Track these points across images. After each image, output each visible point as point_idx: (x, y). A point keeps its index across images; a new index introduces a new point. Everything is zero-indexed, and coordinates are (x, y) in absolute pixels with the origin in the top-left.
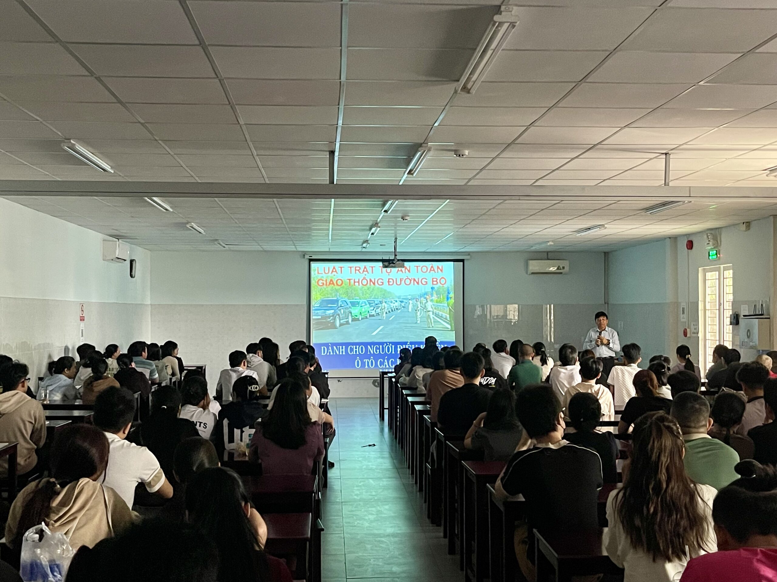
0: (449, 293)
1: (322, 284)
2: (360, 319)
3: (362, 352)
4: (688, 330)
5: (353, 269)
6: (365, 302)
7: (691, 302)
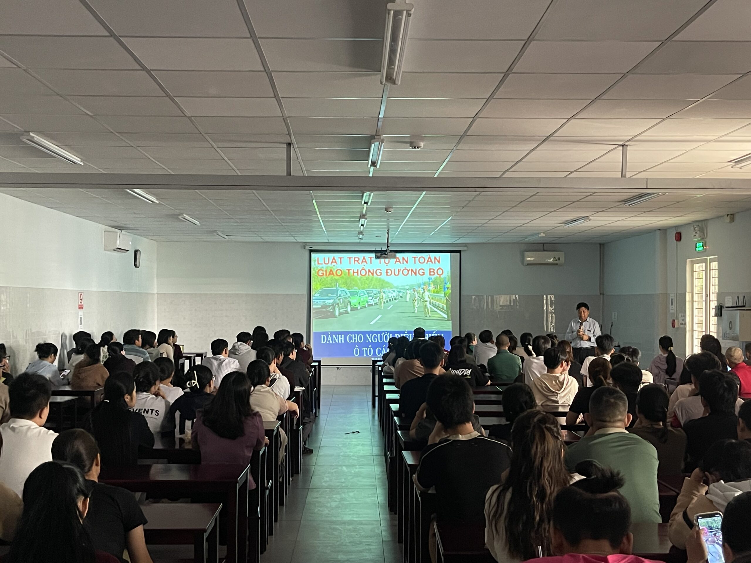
0: (445, 283)
1: (322, 274)
2: (359, 308)
3: (361, 340)
4: (676, 320)
5: (352, 260)
6: (364, 292)
7: (679, 294)
